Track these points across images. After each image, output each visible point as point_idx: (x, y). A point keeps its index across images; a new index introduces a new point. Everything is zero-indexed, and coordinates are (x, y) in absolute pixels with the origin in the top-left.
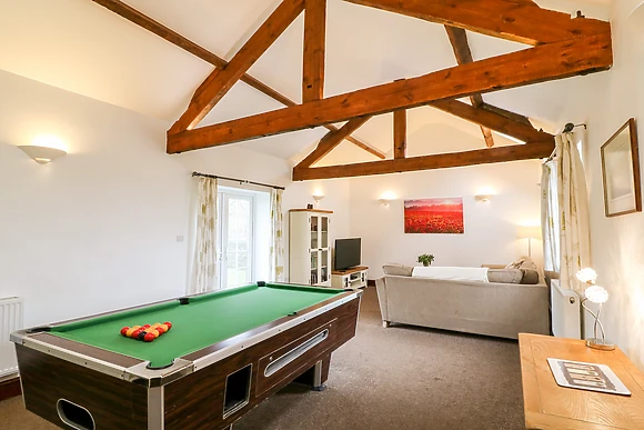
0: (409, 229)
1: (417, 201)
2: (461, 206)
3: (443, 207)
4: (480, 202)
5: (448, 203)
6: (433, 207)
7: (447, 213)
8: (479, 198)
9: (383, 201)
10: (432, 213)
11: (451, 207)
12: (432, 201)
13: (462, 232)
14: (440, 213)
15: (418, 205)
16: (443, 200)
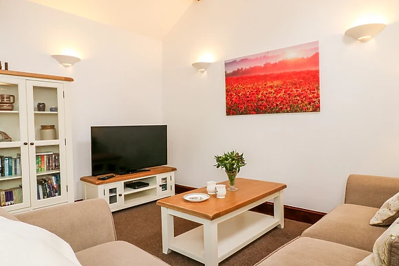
0: (232, 110)
1: (244, 60)
2: (315, 59)
3: (283, 64)
5: (291, 56)
6: (267, 66)
7: (290, 76)
8: (354, 35)
9: (198, 66)
10: (265, 78)
11: (297, 63)
12: (265, 57)
13: (316, 109)
14: (278, 77)
15: (245, 66)
16: (283, 51)
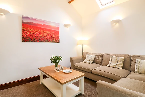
0: (25, 39)
1: (33, 19)
4: (66, 28)
5: (53, 25)
6: (44, 25)
7: (52, 31)
8: (66, 26)
10: (43, 29)
11: (54, 28)
13: (59, 42)
14: (48, 30)
